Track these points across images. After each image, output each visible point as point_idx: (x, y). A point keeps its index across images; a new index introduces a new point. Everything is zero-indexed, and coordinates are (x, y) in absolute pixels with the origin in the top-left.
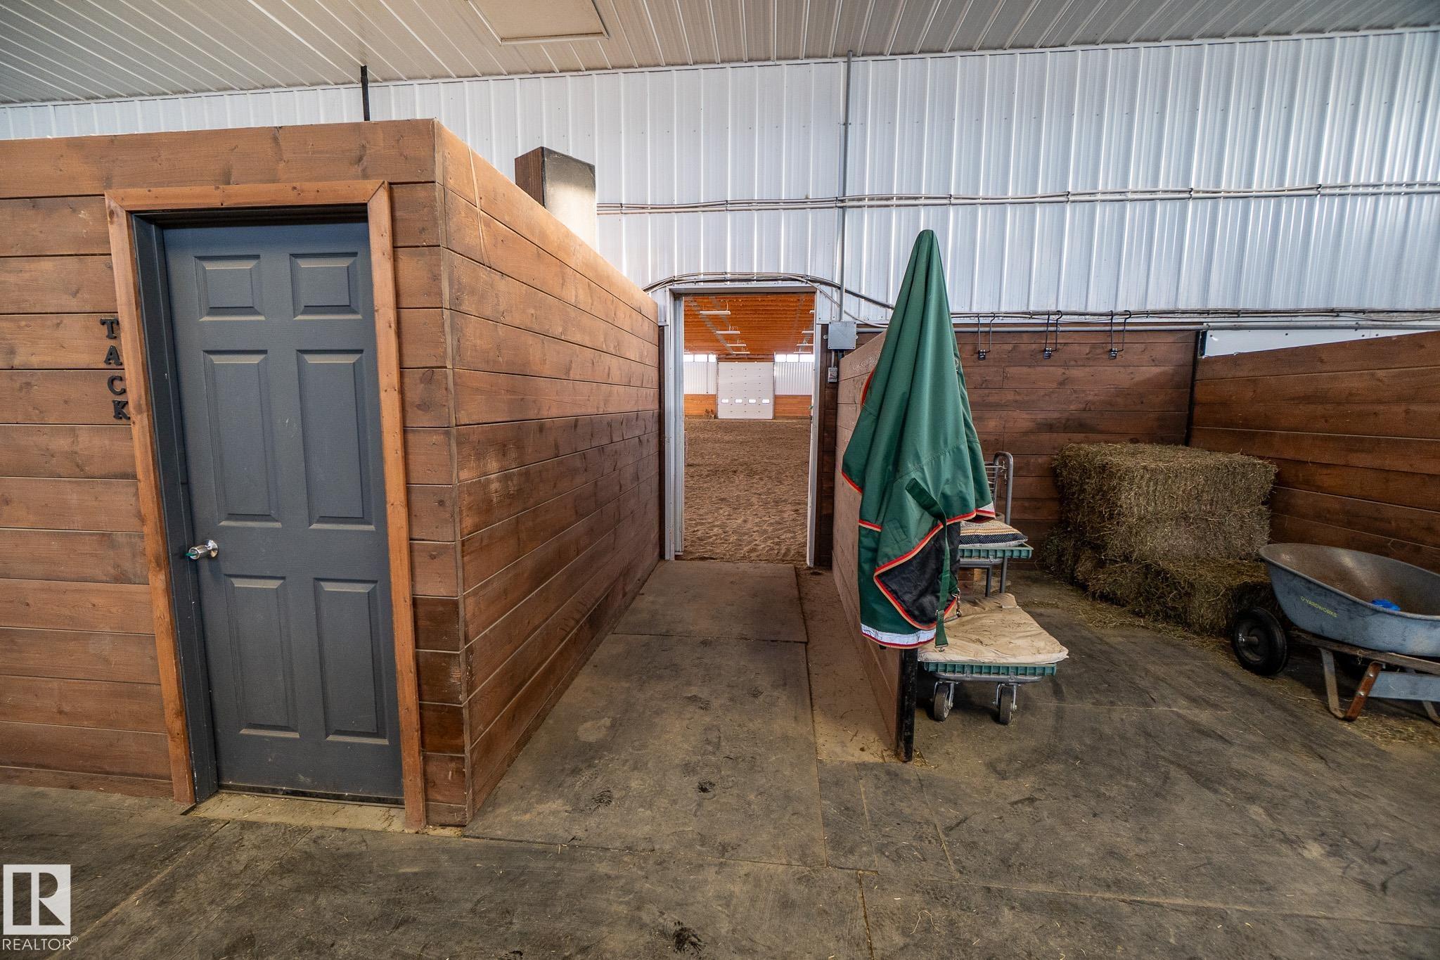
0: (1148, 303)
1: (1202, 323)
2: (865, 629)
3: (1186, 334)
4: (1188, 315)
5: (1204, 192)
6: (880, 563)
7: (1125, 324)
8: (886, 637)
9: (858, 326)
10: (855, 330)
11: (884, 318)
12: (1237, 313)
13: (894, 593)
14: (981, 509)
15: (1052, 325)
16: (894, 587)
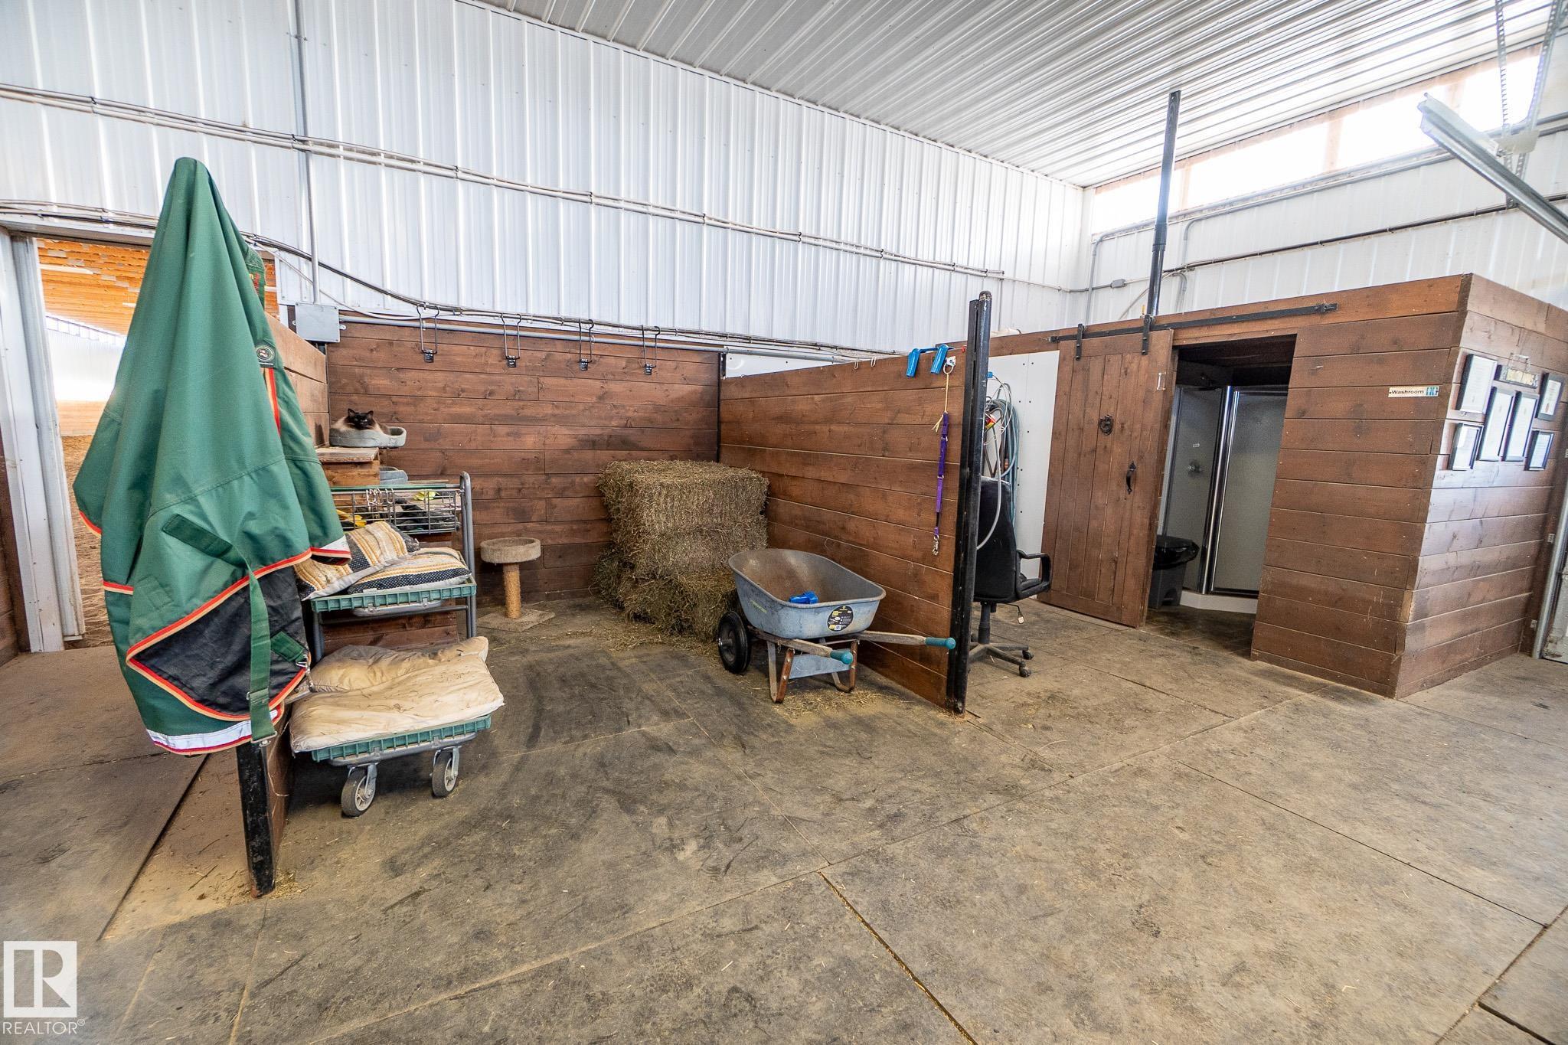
0: (676, 321)
1: (722, 346)
2: (156, 736)
3: (707, 355)
4: (710, 337)
5: (716, 220)
6: (132, 641)
7: (655, 340)
8: (181, 742)
9: (341, 312)
10: (337, 317)
11: (382, 306)
12: (748, 339)
13: (172, 679)
14: (324, 548)
15: (585, 334)
16: (172, 671)
